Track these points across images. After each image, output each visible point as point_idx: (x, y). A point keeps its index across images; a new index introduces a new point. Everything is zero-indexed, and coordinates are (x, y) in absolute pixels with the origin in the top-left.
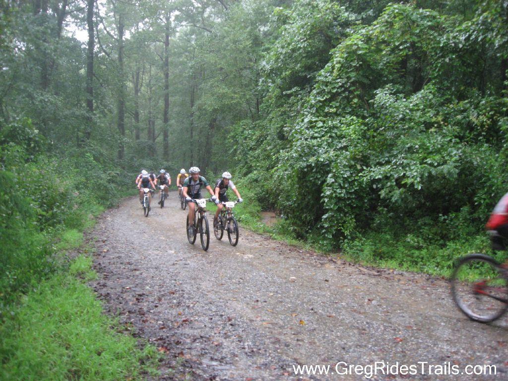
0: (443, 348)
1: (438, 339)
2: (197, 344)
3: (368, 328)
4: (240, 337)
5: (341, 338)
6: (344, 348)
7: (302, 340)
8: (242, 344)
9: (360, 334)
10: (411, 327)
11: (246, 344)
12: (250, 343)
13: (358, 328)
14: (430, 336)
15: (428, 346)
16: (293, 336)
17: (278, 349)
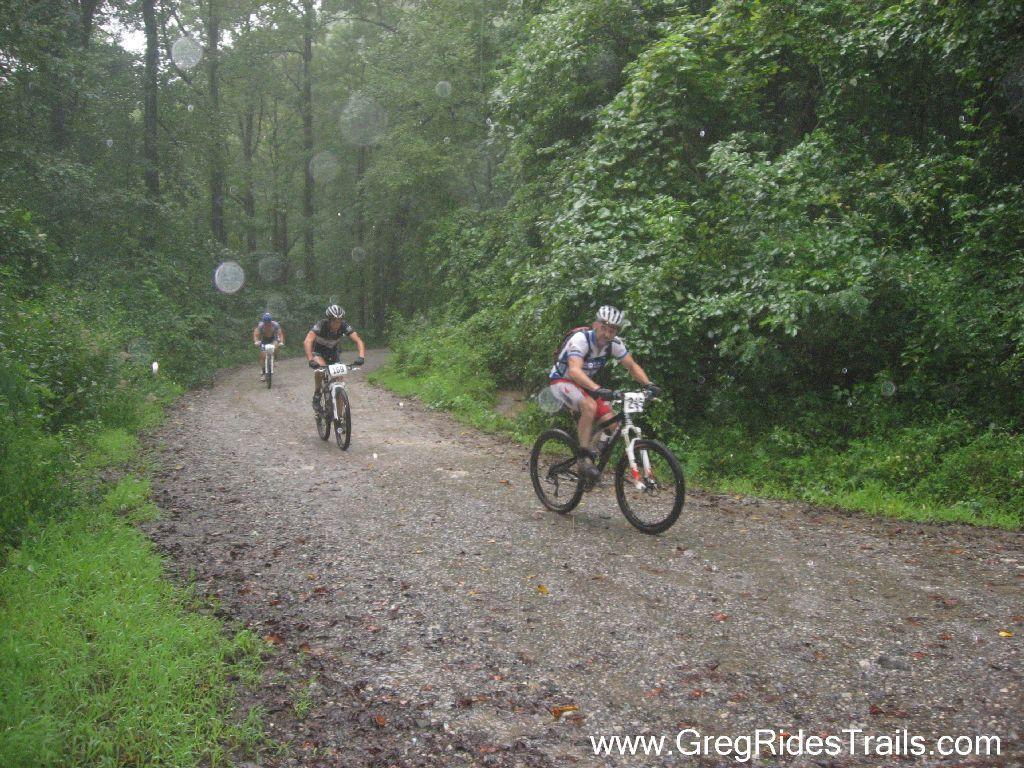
0: (800, 631)
1: (795, 614)
2: (338, 631)
3: (667, 597)
4: (419, 615)
5: (612, 615)
6: (613, 633)
7: (539, 620)
8: (422, 628)
9: (650, 607)
10: (750, 595)
11: (430, 628)
12: (438, 627)
13: (647, 598)
14: (782, 612)
15: (773, 627)
16: (522, 614)
17: (490, 635)
